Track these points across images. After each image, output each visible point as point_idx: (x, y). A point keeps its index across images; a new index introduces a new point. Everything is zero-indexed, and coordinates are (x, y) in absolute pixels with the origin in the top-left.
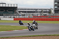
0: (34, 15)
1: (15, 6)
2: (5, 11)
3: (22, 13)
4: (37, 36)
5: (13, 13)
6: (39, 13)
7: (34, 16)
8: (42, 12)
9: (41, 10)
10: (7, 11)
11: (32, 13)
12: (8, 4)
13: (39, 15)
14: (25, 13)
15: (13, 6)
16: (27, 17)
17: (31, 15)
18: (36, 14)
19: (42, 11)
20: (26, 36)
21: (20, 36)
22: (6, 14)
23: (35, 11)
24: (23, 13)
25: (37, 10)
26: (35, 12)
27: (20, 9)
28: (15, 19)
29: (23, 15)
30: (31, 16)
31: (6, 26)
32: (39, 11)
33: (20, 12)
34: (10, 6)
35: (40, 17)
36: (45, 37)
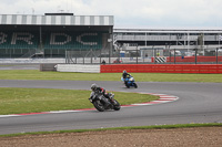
0: (173, 53)
1: (106, 23)
2: (69, 39)
3: (128, 47)
4: (182, 127)
5: (98, 48)
6: (188, 47)
7: (172, 59)
8: (199, 42)
9: (196, 37)
10: (78, 39)
11: (164, 47)
12: (82, 17)
13: (189, 54)
14: (139, 48)
15: (97, 23)
16: (148, 60)
17: (160, 55)
18: (177, 50)
19: (200, 39)
20: (143, 126)
21: (121, 126)
22: (73, 52)
23: (174, 38)
24: (134, 48)
25: (182, 34)
26: (173, 43)
27: (124, 34)
28: (105, 69)
29: (132, 55)
30: (162, 58)
31: (75, 92)
32: (189, 38)
33: (121, 43)
34: (87, 23)
35: (194, 59)
36: (211, 132)
